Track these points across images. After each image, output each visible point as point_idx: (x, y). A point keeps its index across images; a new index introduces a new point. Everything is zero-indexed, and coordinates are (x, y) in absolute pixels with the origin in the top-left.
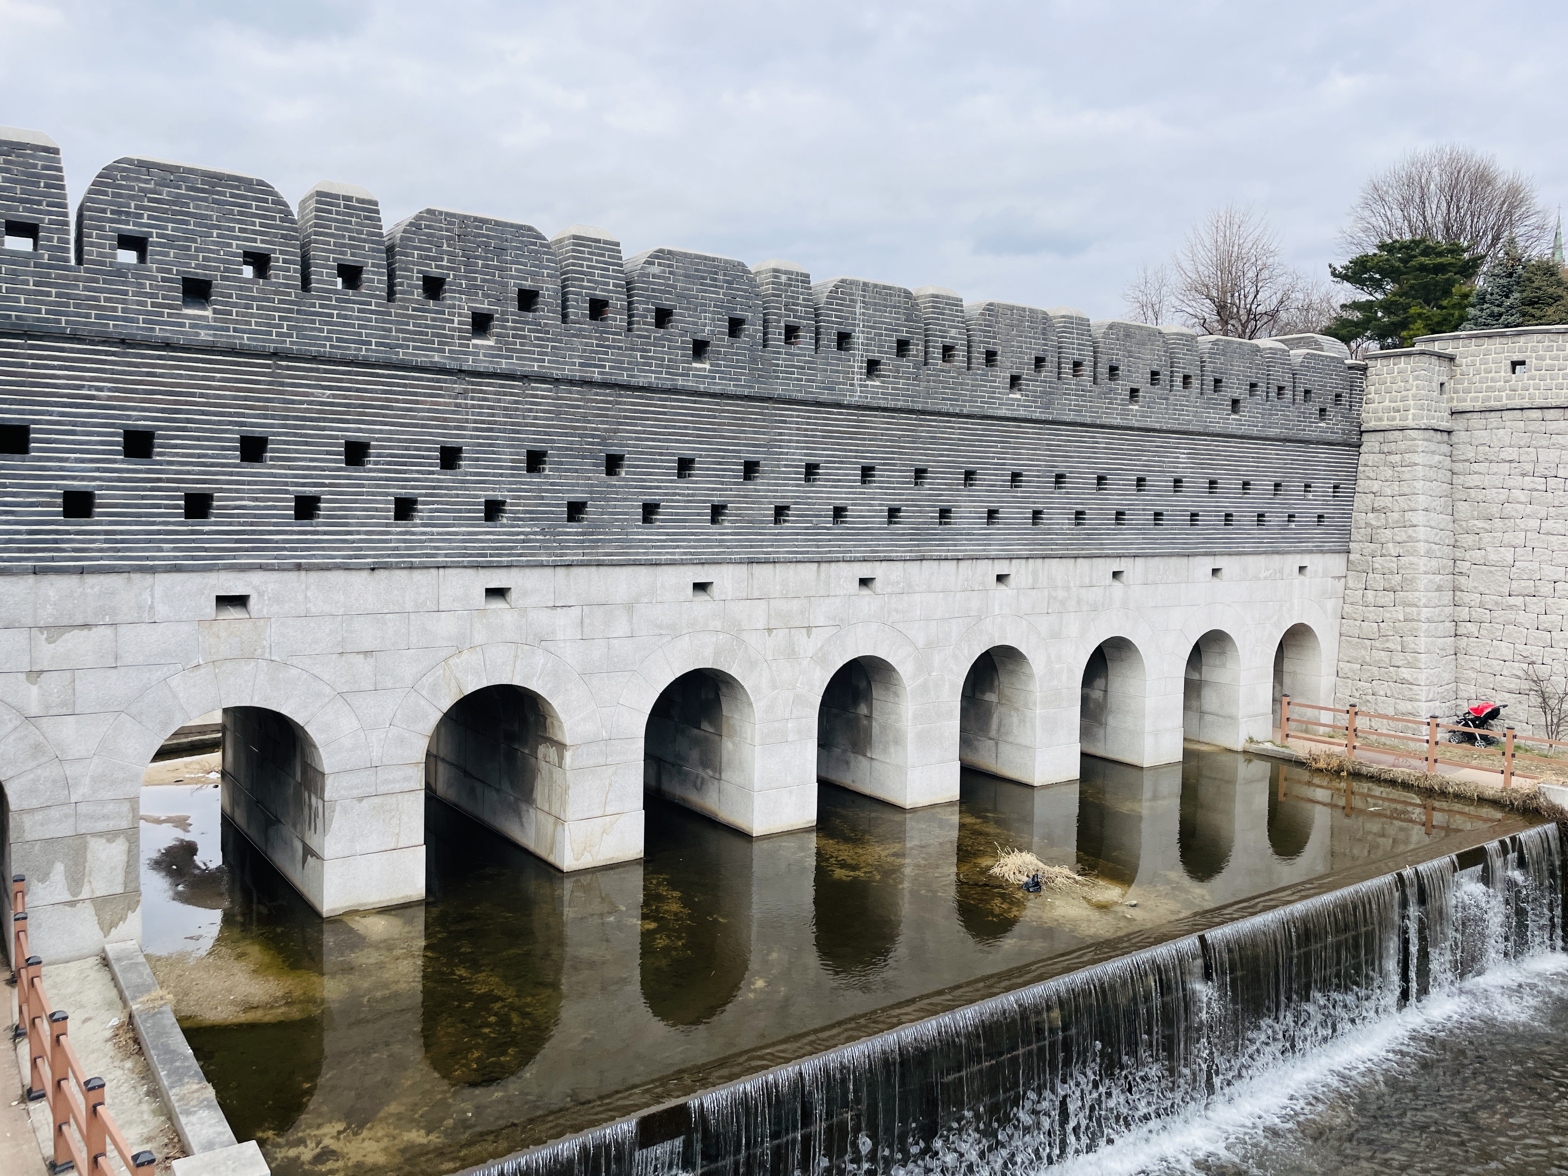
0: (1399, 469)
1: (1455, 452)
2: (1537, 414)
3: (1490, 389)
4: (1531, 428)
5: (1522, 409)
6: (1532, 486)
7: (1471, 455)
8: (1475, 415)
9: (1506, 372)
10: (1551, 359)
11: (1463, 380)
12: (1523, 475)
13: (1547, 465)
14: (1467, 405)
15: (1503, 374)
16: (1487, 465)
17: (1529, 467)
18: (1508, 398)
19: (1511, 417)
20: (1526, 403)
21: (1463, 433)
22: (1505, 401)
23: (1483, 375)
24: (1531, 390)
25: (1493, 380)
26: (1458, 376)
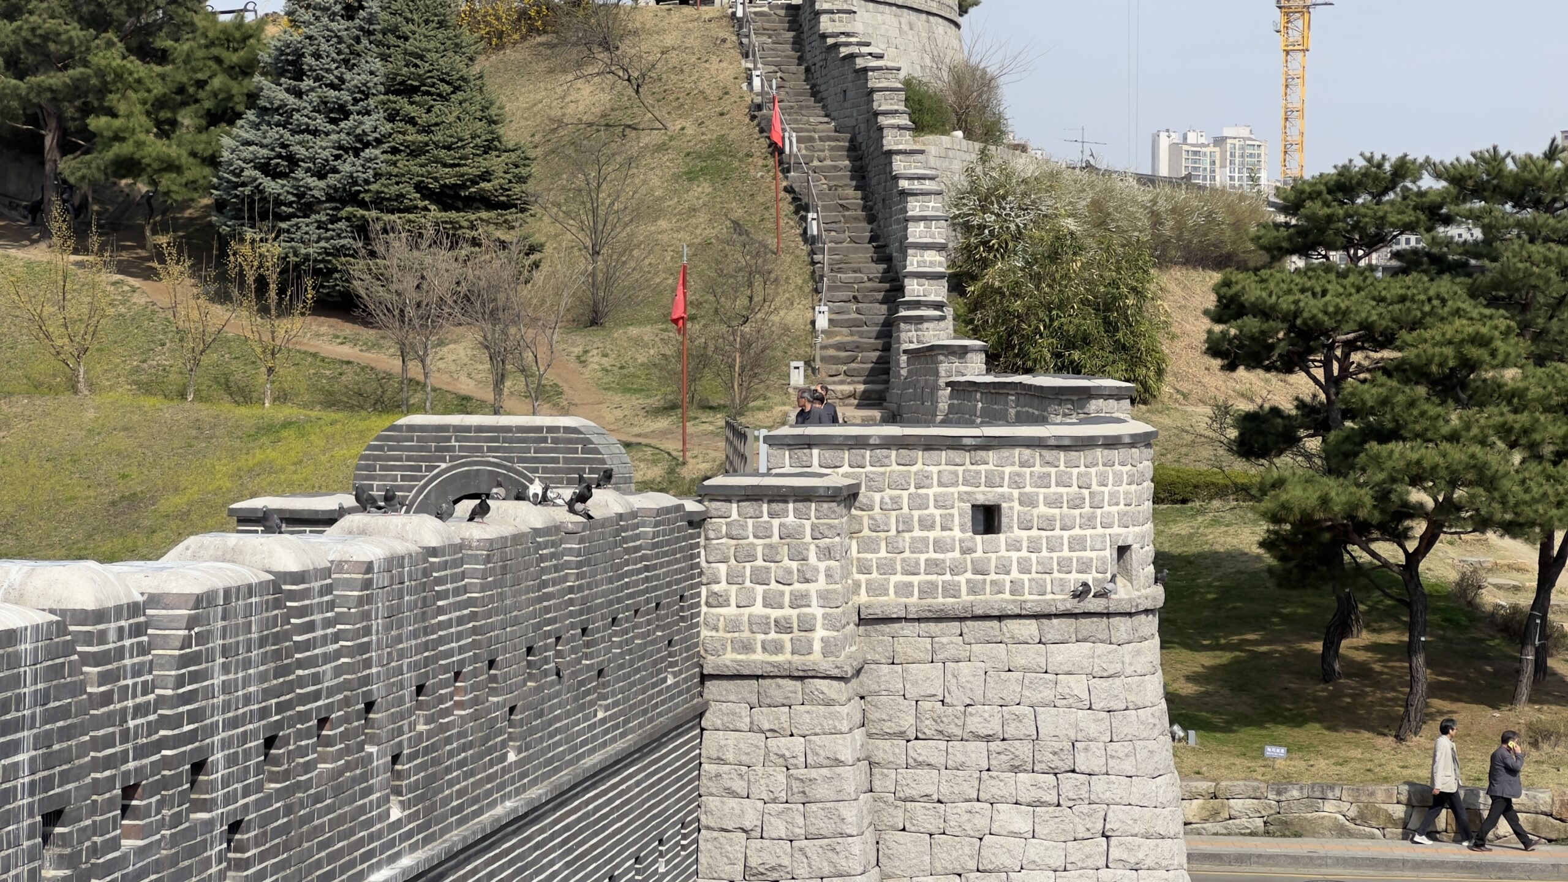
0: (801, 772)
1: (873, 715)
2: (1030, 628)
3: (934, 567)
4: (1020, 661)
5: (1000, 618)
6: (1034, 794)
7: (907, 722)
8: (908, 629)
9: (963, 531)
10: (1049, 503)
11: (876, 541)
12: (1015, 769)
13: (1057, 746)
14: (890, 602)
15: (957, 533)
16: (942, 745)
17: (1024, 750)
18: (973, 589)
19: (980, 635)
20: (1005, 600)
21: (885, 668)
22: (966, 598)
23: (917, 533)
24: (1015, 574)
25: (939, 546)
26: (866, 532)
